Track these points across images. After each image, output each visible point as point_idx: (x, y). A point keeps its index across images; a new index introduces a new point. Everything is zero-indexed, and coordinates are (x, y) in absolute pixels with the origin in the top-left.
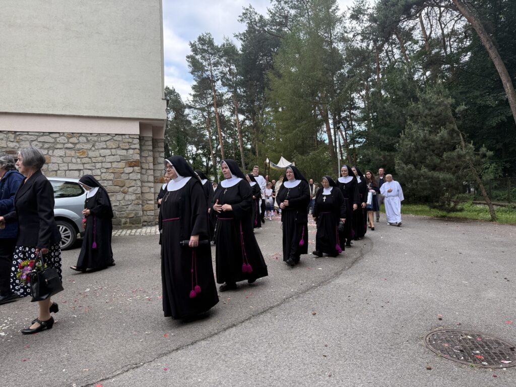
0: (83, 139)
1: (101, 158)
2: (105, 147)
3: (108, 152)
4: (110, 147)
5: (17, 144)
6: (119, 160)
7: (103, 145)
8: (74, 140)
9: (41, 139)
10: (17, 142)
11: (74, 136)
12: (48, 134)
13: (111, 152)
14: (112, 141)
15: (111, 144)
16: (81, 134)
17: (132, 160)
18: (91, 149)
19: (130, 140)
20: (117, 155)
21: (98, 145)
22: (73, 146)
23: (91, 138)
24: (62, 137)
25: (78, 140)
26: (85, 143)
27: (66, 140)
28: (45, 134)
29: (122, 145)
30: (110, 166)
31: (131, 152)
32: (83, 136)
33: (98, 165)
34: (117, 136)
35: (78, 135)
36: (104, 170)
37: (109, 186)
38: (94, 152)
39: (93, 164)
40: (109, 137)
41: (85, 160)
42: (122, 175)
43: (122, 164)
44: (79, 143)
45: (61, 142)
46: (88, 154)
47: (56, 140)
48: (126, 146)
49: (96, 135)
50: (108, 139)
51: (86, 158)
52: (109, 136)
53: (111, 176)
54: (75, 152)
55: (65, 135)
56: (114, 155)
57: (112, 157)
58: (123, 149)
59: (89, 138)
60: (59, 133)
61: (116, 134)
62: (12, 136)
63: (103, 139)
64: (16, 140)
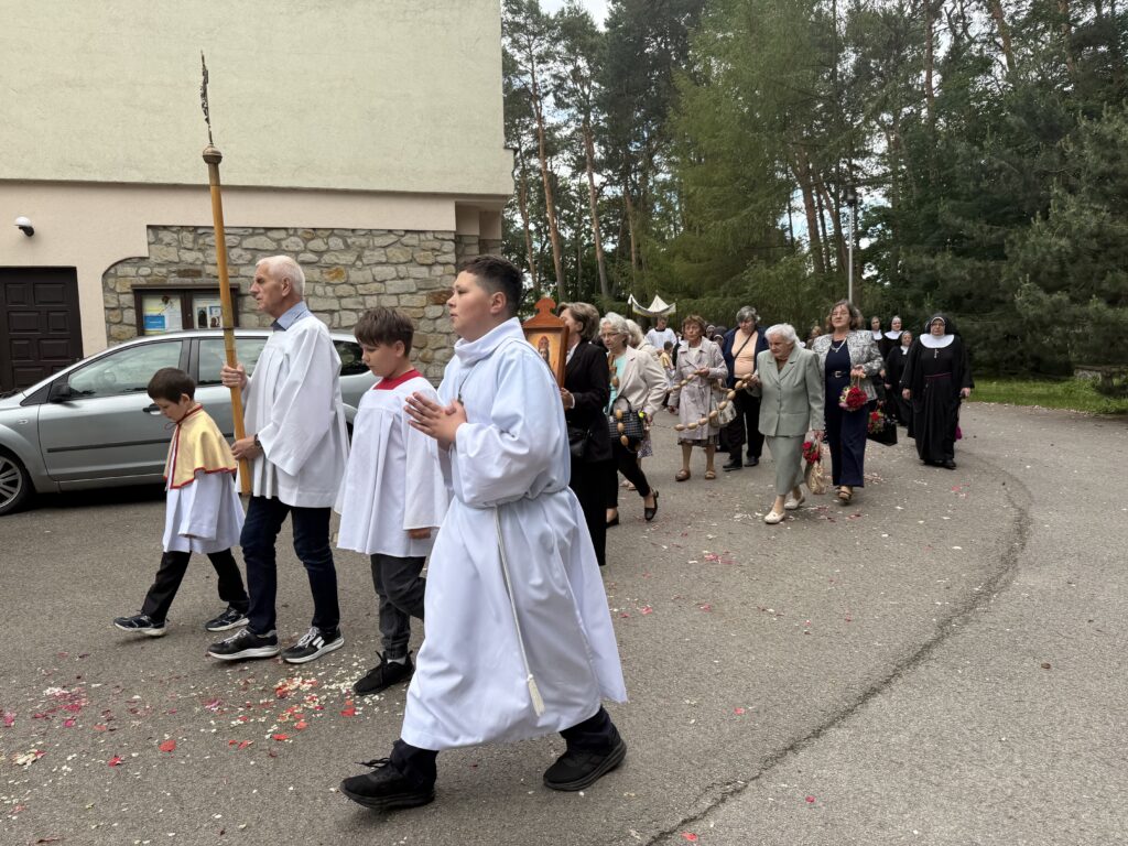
0: (335, 242)
1: (376, 284)
2: (384, 260)
3: (389, 271)
4: (394, 261)
5: (200, 255)
6: (414, 290)
7: (379, 256)
8: (318, 244)
9: (248, 243)
10: (200, 250)
11: (319, 237)
12: (262, 231)
13: (397, 271)
14: (398, 245)
15: (397, 254)
16: (332, 232)
17: (441, 290)
18: (354, 265)
19: (436, 245)
20: (409, 278)
21: (369, 256)
22: (317, 258)
23: (353, 239)
24: (293, 239)
25: (327, 244)
26: (341, 251)
27: (302, 244)
28: (257, 231)
29: (420, 256)
31: (438, 270)
32: (336, 235)
33: (370, 301)
34: (409, 235)
35: (328, 233)
38: (360, 273)
39: (361, 299)
40: (391, 239)
41: (344, 289)
42: (422, 323)
43: (420, 299)
44: (328, 251)
45: (291, 249)
46: (348, 277)
47: (279, 245)
48: (426, 257)
49: (363, 233)
50: (391, 241)
51: (345, 286)
52: (392, 236)
54: (322, 272)
55: (300, 232)
56: (402, 279)
57: (400, 282)
58: (423, 265)
59: (349, 241)
60: (286, 229)
61: (407, 231)
62: (188, 238)
63: (379, 241)
64: (196, 247)
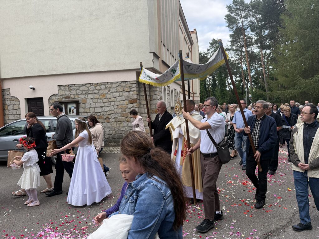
0: (103, 87)
1: (114, 99)
2: (116, 91)
3: (117, 94)
4: (119, 91)
6: (124, 99)
7: (114, 90)
8: (98, 88)
9: (81, 88)
10: (70, 91)
11: (98, 85)
12: (84, 85)
13: (120, 94)
14: (120, 86)
15: (120, 89)
16: (102, 84)
17: (132, 99)
18: (108, 93)
19: (131, 85)
20: (123, 96)
21: (112, 90)
22: (98, 92)
23: (108, 85)
24: (92, 86)
25: (101, 87)
26: (104, 89)
27: (94, 88)
28: (83, 85)
29: (126, 89)
30: (119, 104)
31: (131, 93)
33: (112, 103)
35: (101, 84)
36: (116, 107)
37: (119, 117)
38: (110, 95)
39: (109, 103)
41: (105, 100)
42: (127, 109)
43: (126, 102)
44: (101, 89)
45: (91, 89)
46: (106, 97)
47: (89, 88)
48: (128, 89)
49: (110, 83)
51: (105, 99)
52: (118, 84)
53: (120, 111)
54: (99, 96)
55: (94, 84)
56: (121, 96)
58: (127, 92)
59: (106, 86)
60: (90, 84)
61: (122, 82)
62: (67, 87)
63: (115, 85)
64: (69, 90)
